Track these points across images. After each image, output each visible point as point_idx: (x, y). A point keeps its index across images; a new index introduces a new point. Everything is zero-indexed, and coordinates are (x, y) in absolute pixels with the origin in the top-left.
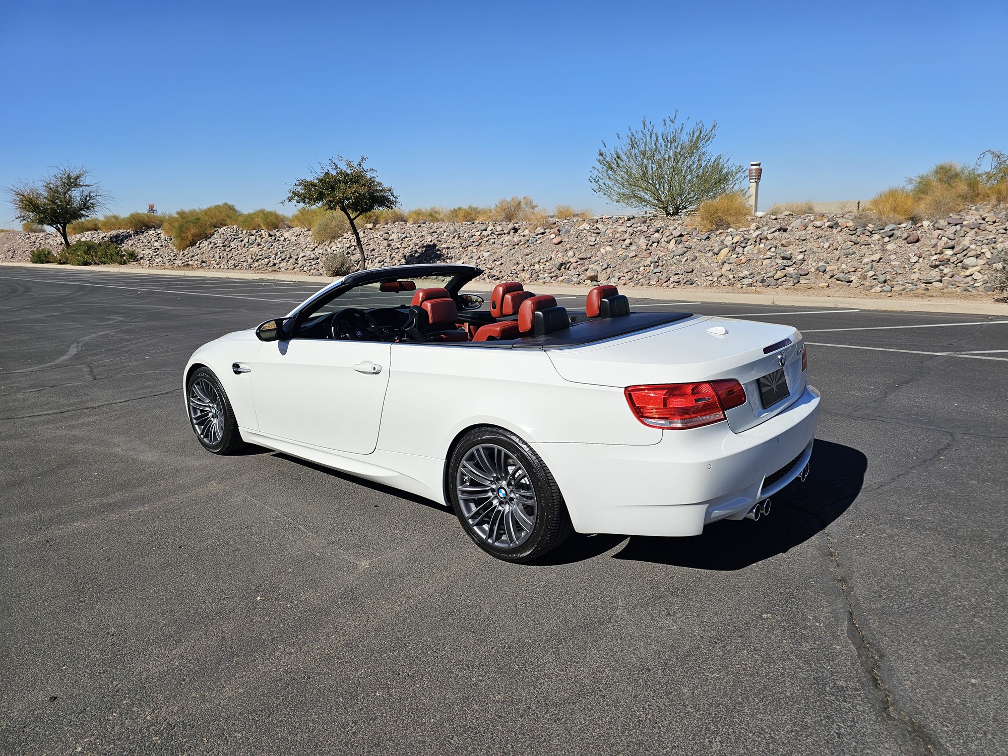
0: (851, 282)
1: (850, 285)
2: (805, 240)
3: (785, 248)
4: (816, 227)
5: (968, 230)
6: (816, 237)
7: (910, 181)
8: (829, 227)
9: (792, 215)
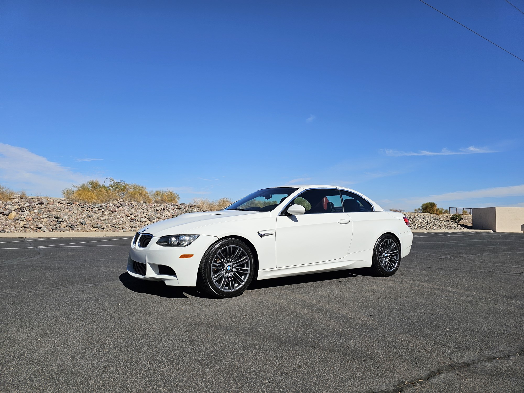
0: (103, 228)
1: (104, 230)
2: (60, 209)
3: (52, 213)
4: (60, 203)
5: (132, 208)
6: (66, 208)
7: (75, 186)
8: (68, 204)
9: (20, 197)
